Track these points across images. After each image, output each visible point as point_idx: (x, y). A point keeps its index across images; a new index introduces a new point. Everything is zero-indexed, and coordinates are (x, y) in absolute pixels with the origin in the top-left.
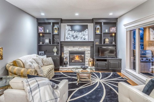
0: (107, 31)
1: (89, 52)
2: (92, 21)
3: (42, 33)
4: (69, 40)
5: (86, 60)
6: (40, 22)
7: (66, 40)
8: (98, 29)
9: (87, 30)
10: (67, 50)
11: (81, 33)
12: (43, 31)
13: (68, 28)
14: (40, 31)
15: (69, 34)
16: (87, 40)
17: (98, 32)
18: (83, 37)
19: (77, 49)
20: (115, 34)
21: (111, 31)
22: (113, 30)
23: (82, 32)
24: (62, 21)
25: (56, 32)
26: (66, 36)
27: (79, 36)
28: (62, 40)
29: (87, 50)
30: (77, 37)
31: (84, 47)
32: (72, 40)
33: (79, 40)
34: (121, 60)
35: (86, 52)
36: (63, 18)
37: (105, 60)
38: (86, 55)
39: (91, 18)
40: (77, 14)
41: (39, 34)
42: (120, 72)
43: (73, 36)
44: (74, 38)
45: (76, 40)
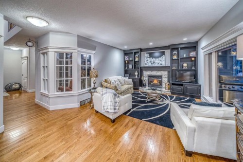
0: (185, 56)
1: (167, 76)
2: (168, 47)
3: (127, 61)
4: (147, 65)
5: (163, 84)
6: (126, 53)
7: (145, 66)
8: (175, 54)
9: (164, 56)
10: (146, 74)
11: (158, 59)
12: (128, 59)
13: (146, 55)
14: (126, 59)
15: (147, 60)
16: (164, 65)
17: (175, 57)
18: (160, 62)
19: (155, 73)
20: (195, 58)
21: (191, 55)
22: (193, 54)
23: (160, 58)
24: (141, 50)
25: (137, 59)
26: (145, 62)
27: (156, 61)
28: (142, 66)
29: (165, 74)
30: (154, 62)
31: (162, 72)
32: (150, 65)
33: (156, 65)
35: (163, 76)
36: (142, 48)
38: (163, 79)
41: (125, 61)
42: (200, 98)
43: (151, 62)
44: (152, 64)
45: (153, 65)
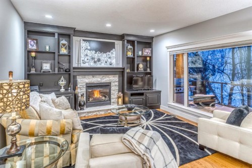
0: (140, 53)
1: (117, 84)
2: (121, 37)
4: (86, 65)
5: (112, 96)
7: (83, 65)
9: (114, 50)
10: (82, 81)
11: (105, 55)
12: (35, 47)
13: (85, 45)
14: (30, 47)
15: (87, 55)
16: (115, 66)
17: (130, 54)
18: (109, 60)
19: (99, 79)
20: (150, 57)
21: (145, 54)
22: (147, 52)
23: (108, 53)
24: (76, 32)
26: (82, 59)
27: (102, 59)
28: (75, 65)
29: (114, 80)
30: (99, 60)
31: (110, 76)
32: (92, 65)
33: (103, 65)
34: (159, 92)
35: (113, 84)
37: (142, 94)
38: (113, 88)
39: (120, 32)
40: (109, 25)
41: (29, 52)
42: (159, 108)
43: (93, 59)
44: (95, 62)
45: (98, 65)
